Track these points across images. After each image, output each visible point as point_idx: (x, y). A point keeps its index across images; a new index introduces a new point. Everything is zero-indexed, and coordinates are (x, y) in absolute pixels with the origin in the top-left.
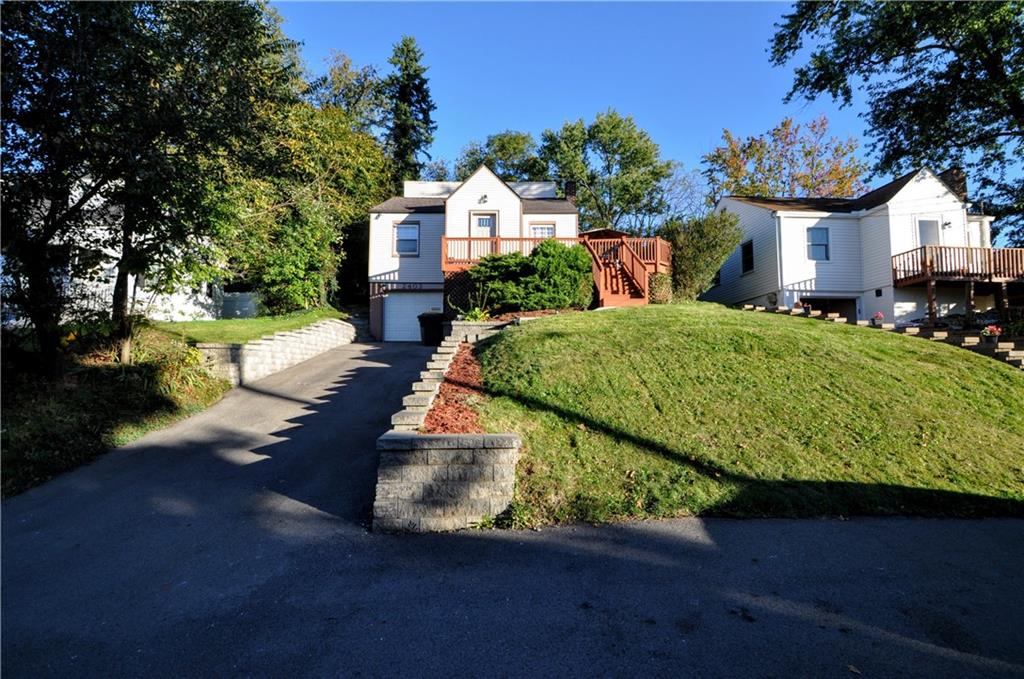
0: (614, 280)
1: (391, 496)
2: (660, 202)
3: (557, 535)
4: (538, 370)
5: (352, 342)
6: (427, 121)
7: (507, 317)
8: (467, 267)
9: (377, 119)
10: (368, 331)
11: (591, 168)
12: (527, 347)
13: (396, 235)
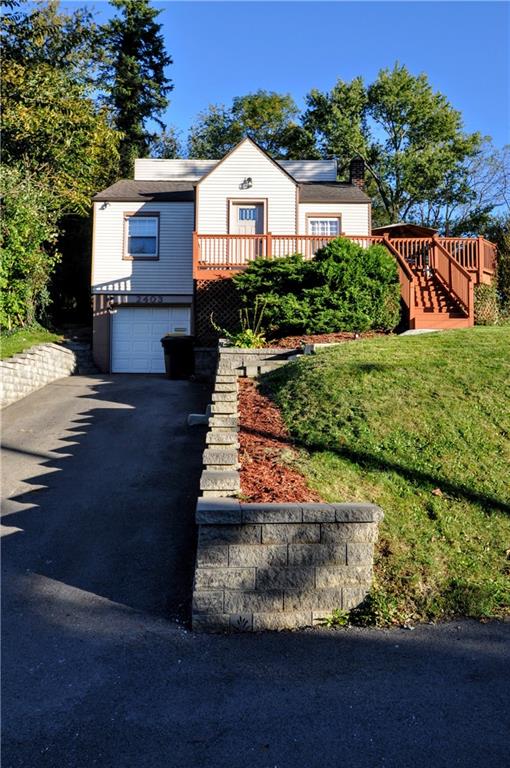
0: (426, 293)
1: (215, 584)
2: (464, 188)
3: (437, 633)
4: (362, 416)
5: (72, 374)
6: (159, 78)
7: (290, 343)
8: (227, 274)
9: (95, 76)
10: (91, 359)
11: (371, 142)
12: (338, 384)
13: (127, 231)
